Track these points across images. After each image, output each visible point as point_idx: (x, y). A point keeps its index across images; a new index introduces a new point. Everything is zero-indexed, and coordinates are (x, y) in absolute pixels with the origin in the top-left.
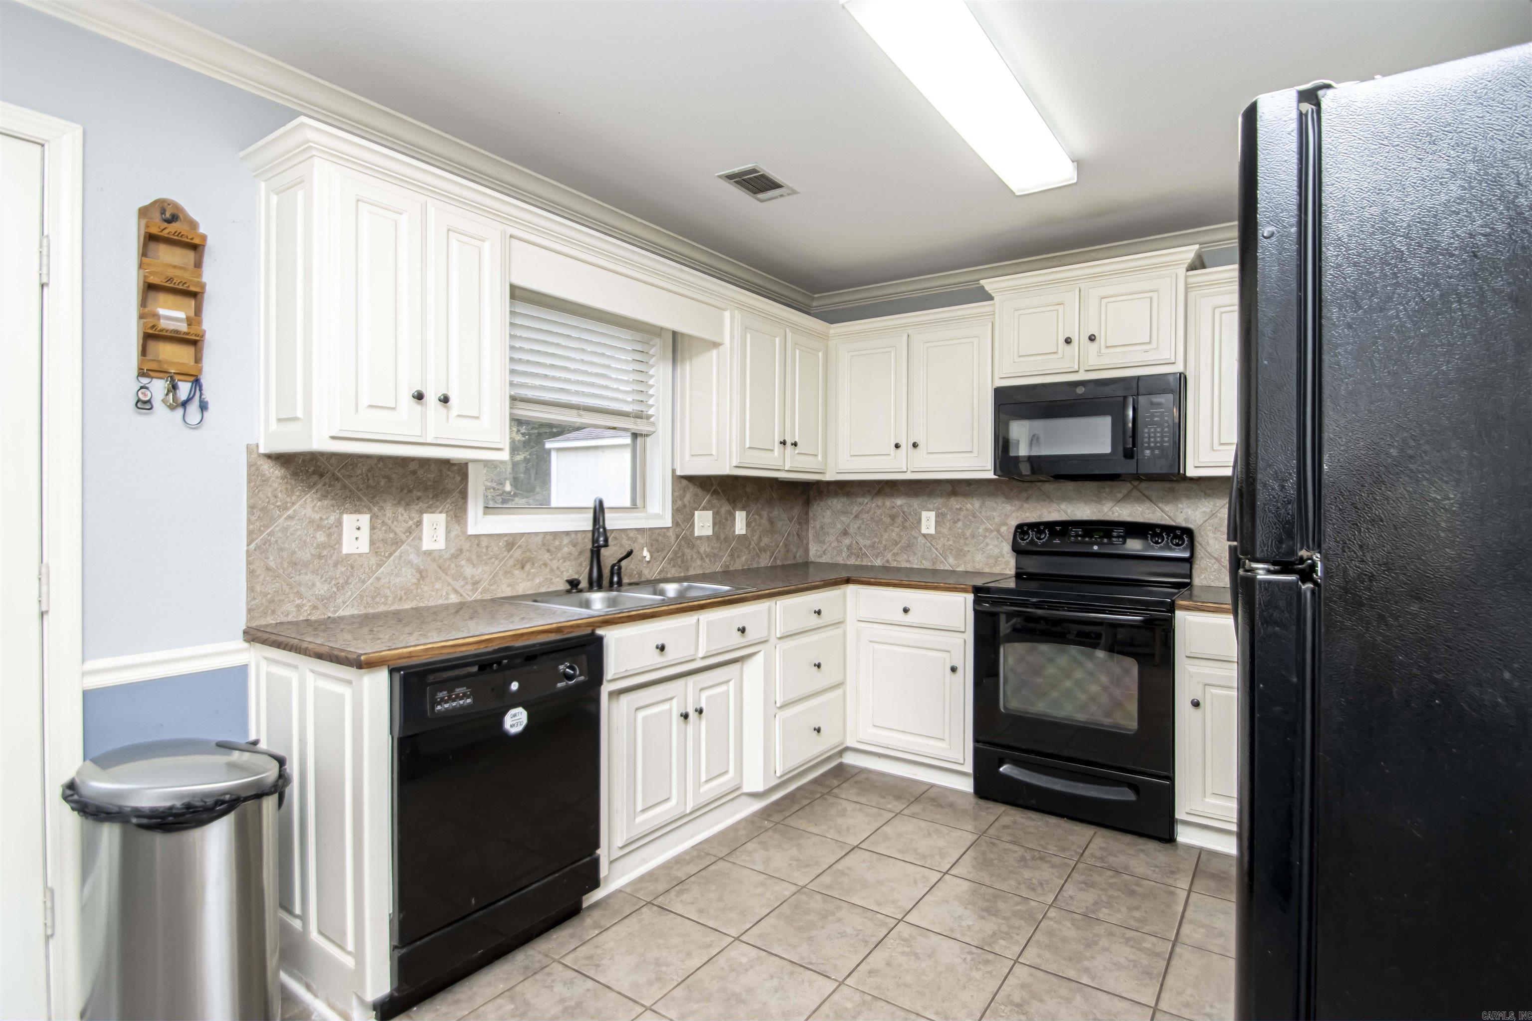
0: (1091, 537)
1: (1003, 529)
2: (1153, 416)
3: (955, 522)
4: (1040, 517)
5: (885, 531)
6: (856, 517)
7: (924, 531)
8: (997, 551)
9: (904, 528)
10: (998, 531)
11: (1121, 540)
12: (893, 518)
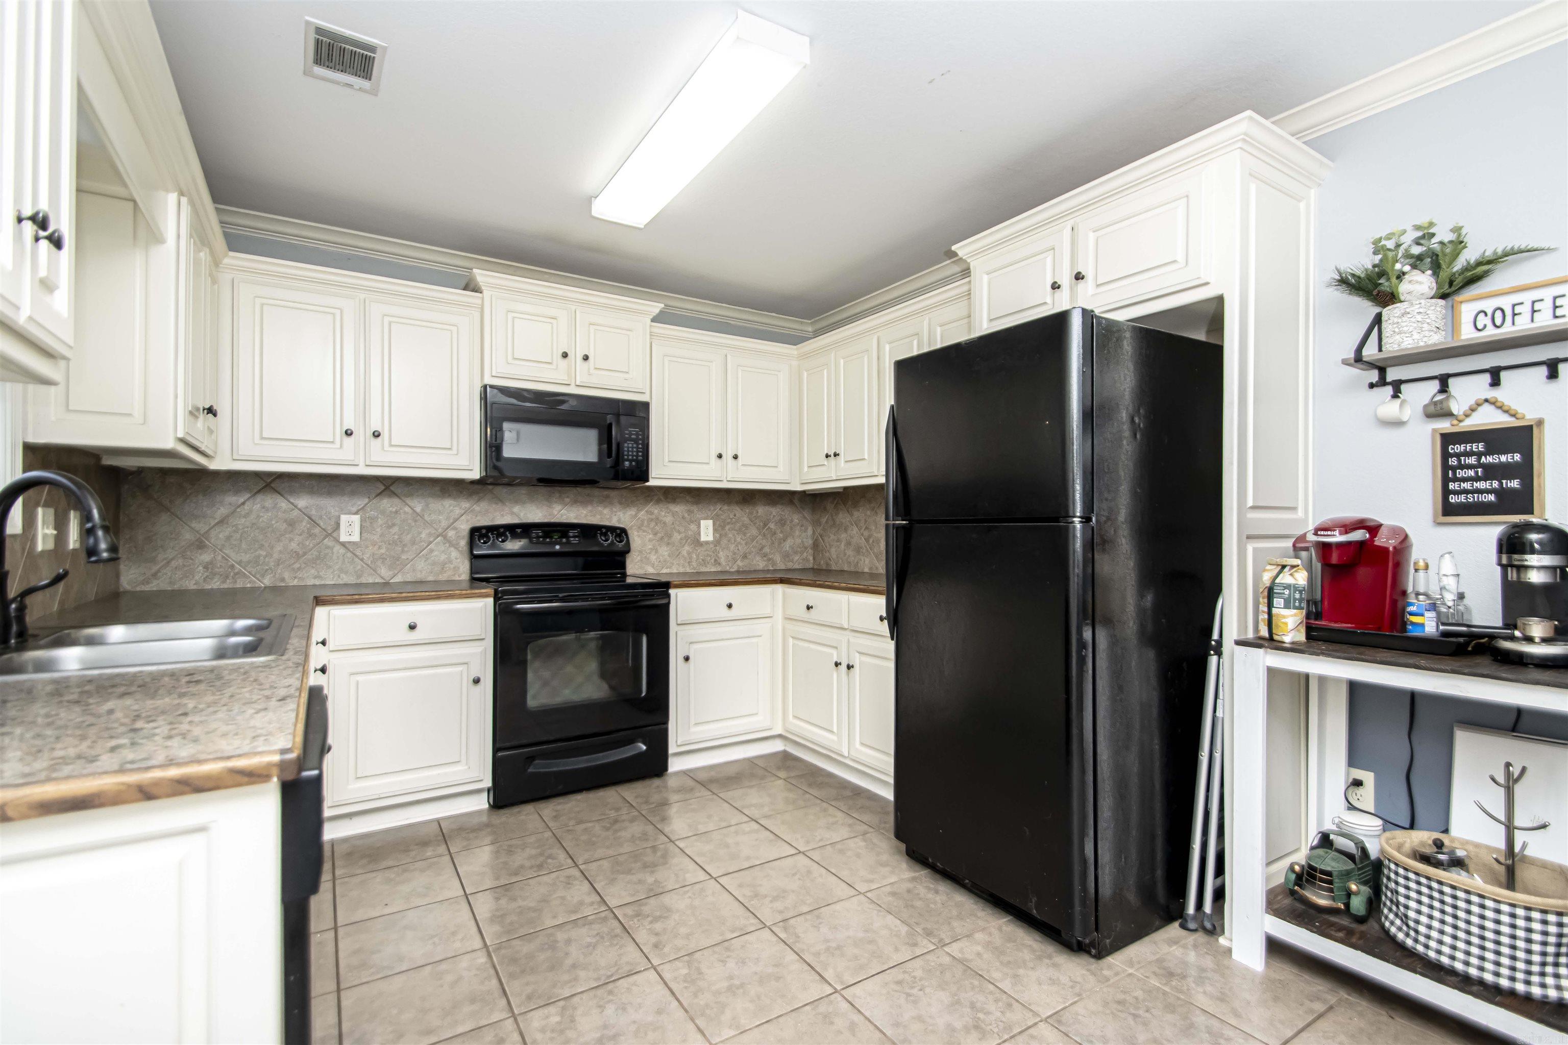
0: (551, 538)
1: (451, 533)
2: (630, 434)
3: (389, 527)
4: (493, 520)
5: (279, 540)
6: (221, 522)
7: (344, 538)
8: (443, 557)
9: (311, 535)
10: (445, 537)
11: (577, 539)
12: (291, 524)
